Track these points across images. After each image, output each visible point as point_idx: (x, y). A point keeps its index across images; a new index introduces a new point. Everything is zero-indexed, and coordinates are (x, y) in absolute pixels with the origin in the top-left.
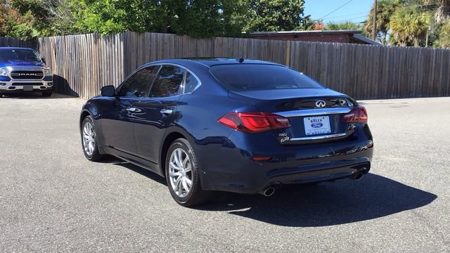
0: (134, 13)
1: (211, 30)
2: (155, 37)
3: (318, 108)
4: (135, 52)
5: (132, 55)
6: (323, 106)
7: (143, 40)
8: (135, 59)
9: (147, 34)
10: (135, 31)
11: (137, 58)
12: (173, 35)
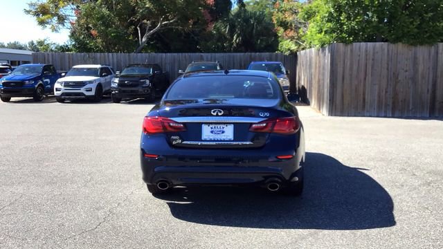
0: (342, 25)
1: (430, 36)
2: (364, 47)
3: (214, 116)
4: (342, 62)
5: (339, 66)
6: (220, 114)
7: (352, 51)
8: (342, 69)
9: (356, 45)
10: (342, 42)
11: (344, 68)
12: (386, 43)
